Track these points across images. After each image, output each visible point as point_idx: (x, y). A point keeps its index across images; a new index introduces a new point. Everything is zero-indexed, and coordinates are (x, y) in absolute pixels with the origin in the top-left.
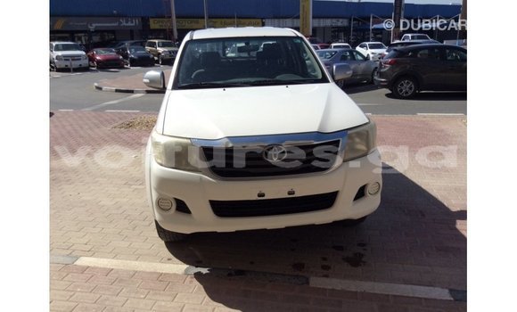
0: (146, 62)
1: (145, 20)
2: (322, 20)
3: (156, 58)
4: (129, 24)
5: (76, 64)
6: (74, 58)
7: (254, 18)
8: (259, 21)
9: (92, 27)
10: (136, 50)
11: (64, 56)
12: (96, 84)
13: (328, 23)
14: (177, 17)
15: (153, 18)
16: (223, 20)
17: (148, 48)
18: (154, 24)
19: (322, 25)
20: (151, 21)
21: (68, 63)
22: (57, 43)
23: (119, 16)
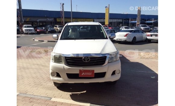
0: (53, 32)
1: (55, 19)
2: (113, 20)
3: (57, 31)
4: (50, 20)
5: (30, 32)
6: (30, 30)
7: (91, 19)
8: (92, 20)
9: (38, 21)
10: (51, 28)
11: (27, 29)
12: (33, 39)
13: (115, 20)
14: (65, 18)
15: (57, 18)
16: (81, 19)
17: (55, 28)
18: (58, 20)
19: (113, 21)
20: (57, 19)
21: (28, 32)
22: (25, 25)
23: (47, 17)
